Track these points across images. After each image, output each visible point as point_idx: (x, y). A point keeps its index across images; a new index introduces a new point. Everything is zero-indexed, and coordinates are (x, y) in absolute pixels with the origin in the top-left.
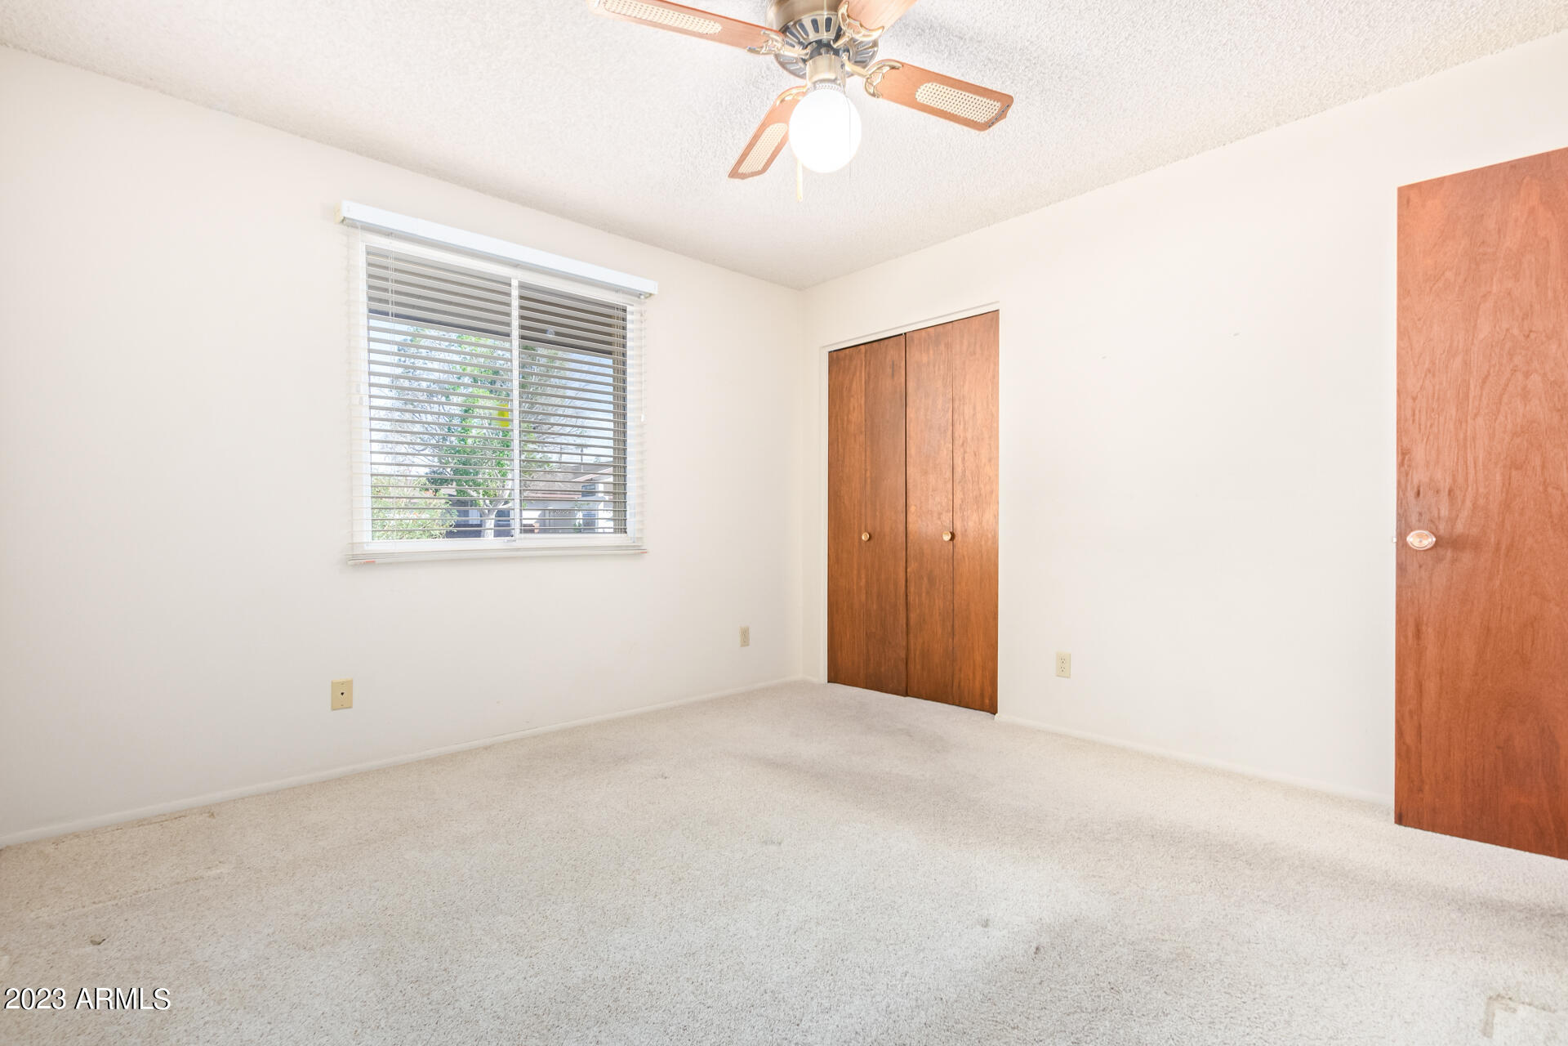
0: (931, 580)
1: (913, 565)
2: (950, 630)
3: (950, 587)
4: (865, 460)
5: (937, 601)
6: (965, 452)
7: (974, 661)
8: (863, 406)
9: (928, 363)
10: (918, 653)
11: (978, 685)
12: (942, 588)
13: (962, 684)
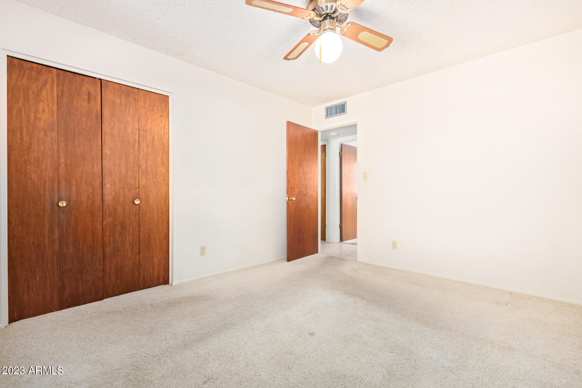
0: (123, 226)
1: (108, 219)
2: (137, 251)
3: (137, 229)
4: (58, 151)
5: (127, 238)
6: (147, 158)
7: (153, 263)
8: (55, 113)
9: (121, 104)
10: (112, 271)
11: (156, 273)
12: (131, 230)
13: (146, 277)
